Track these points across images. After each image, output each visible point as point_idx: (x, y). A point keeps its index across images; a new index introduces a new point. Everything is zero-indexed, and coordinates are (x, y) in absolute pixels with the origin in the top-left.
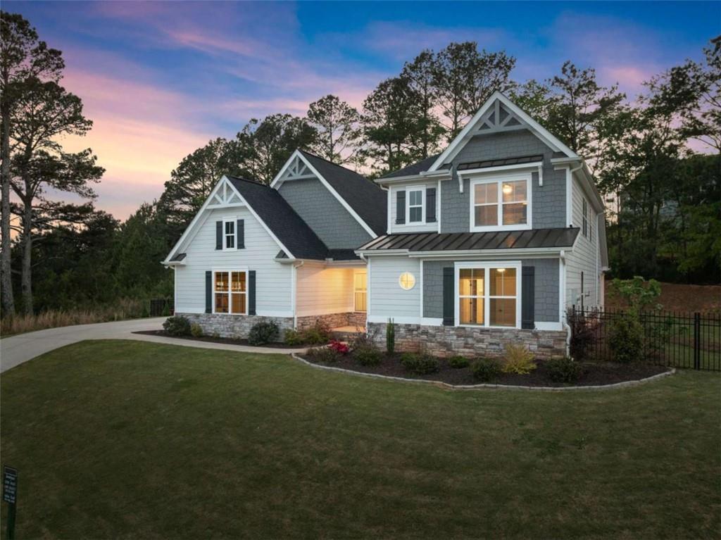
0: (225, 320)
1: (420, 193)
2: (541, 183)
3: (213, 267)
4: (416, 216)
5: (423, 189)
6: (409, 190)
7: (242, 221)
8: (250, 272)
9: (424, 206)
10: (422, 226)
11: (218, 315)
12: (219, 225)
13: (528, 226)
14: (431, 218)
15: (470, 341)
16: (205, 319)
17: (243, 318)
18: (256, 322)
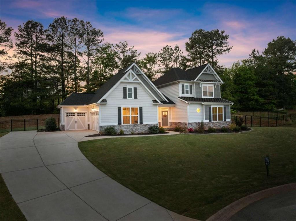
0: (128, 127)
1: (188, 86)
2: (216, 87)
3: (122, 106)
4: (187, 92)
5: (189, 85)
6: (185, 84)
7: (136, 88)
8: (140, 108)
9: (189, 89)
10: (188, 95)
11: (125, 125)
12: (125, 89)
13: (213, 97)
14: (191, 93)
15: (215, 125)
16: (118, 127)
17: (137, 125)
18: (143, 126)
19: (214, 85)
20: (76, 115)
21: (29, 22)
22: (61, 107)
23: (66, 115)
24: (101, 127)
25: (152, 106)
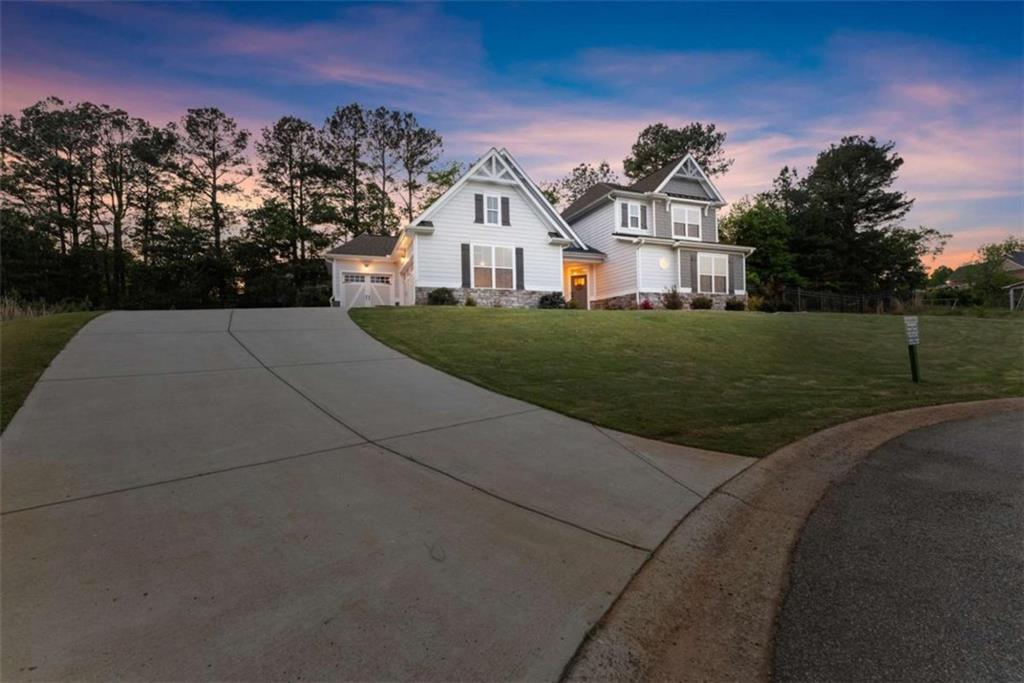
0: (488, 294)
1: (636, 207)
2: (706, 214)
3: (472, 241)
4: (635, 223)
5: (638, 204)
6: (631, 204)
7: (507, 199)
8: (517, 249)
9: (639, 216)
10: (638, 231)
11: (479, 290)
12: (479, 199)
13: (700, 239)
14: (644, 227)
16: (462, 294)
17: (511, 292)
18: (525, 296)
19: (703, 210)
20: (368, 279)
21: (285, 120)
22: (332, 260)
23: (343, 279)
24: (419, 290)
25: (549, 247)
